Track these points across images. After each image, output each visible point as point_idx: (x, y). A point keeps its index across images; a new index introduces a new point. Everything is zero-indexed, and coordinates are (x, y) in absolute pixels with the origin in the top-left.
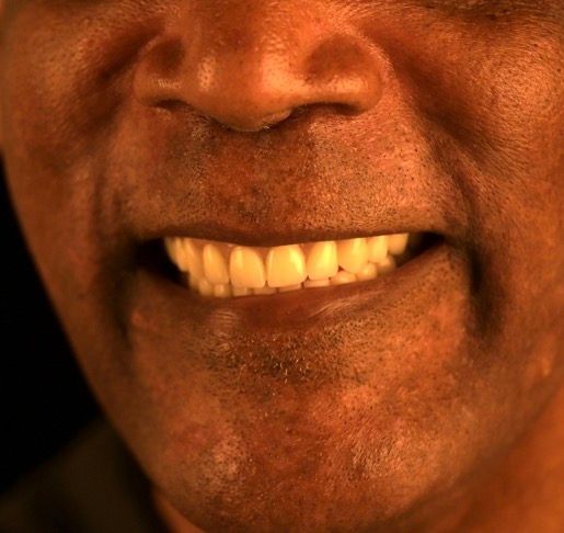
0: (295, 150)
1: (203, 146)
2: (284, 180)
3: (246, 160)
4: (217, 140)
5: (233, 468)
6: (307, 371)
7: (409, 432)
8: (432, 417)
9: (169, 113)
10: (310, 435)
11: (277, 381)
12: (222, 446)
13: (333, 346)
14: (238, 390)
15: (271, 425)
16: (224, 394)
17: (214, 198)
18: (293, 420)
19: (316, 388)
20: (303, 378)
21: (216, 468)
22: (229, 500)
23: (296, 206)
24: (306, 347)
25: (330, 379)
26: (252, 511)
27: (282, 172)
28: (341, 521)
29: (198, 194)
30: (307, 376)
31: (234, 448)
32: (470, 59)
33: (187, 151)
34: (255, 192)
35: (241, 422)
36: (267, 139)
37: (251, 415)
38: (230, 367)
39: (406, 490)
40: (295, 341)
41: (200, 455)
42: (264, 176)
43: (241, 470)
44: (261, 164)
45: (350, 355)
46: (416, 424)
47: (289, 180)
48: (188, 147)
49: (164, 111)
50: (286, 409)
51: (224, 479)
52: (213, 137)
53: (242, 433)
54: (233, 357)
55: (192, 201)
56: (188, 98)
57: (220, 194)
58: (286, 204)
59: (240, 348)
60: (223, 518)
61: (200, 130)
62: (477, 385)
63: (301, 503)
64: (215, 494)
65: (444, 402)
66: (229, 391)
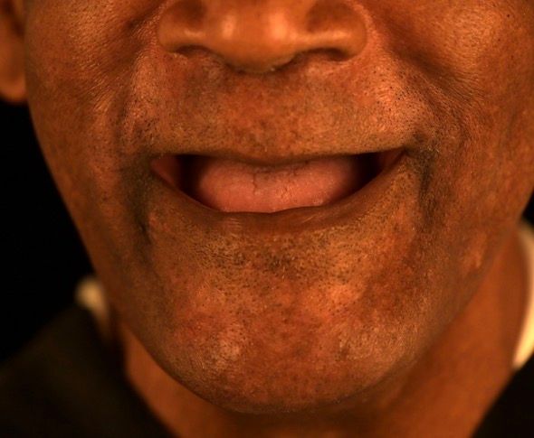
0: (297, 90)
1: (219, 86)
2: (288, 114)
3: (256, 97)
4: (230, 81)
5: (237, 350)
6: (302, 268)
7: (384, 320)
8: (400, 305)
9: (185, 58)
10: (303, 324)
11: (277, 276)
12: (226, 332)
13: (322, 247)
14: (242, 284)
15: (269, 316)
16: (228, 288)
17: (229, 130)
18: (289, 311)
19: (309, 285)
20: (298, 275)
21: (221, 351)
22: (233, 377)
23: (297, 136)
24: (300, 247)
25: (321, 276)
26: (253, 385)
27: (286, 108)
28: (328, 394)
29: (216, 127)
30: (300, 273)
31: (237, 334)
32: (435, 9)
33: (204, 90)
34: (263, 124)
35: (244, 313)
36: (272, 79)
37: (253, 306)
38: (238, 264)
39: (380, 367)
40: (292, 242)
41: (207, 340)
42: (270, 111)
43: (244, 353)
44: (268, 101)
45: (336, 256)
46: (389, 312)
47: (292, 114)
48: (205, 87)
49: (181, 56)
50: (284, 302)
51: (228, 360)
52: (227, 79)
53: (244, 321)
54: (240, 255)
55: (211, 133)
56: (210, 44)
57: (234, 127)
58: (289, 134)
59: (247, 248)
60: (226, 392)
61: (215, 73)
62: (429, 275)
63: (295, 379)
64: (220, 372)
65: (407, 291)
66: (234, 285)
